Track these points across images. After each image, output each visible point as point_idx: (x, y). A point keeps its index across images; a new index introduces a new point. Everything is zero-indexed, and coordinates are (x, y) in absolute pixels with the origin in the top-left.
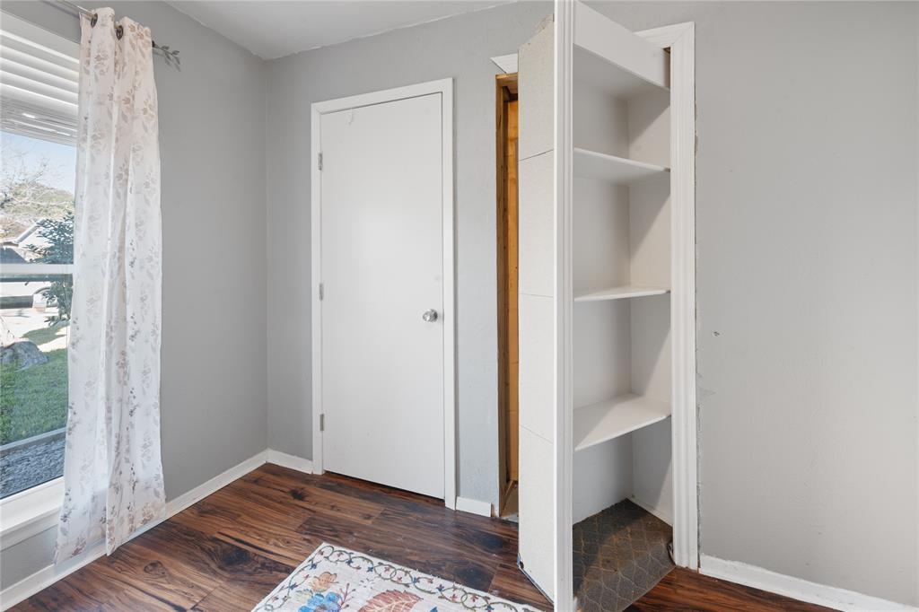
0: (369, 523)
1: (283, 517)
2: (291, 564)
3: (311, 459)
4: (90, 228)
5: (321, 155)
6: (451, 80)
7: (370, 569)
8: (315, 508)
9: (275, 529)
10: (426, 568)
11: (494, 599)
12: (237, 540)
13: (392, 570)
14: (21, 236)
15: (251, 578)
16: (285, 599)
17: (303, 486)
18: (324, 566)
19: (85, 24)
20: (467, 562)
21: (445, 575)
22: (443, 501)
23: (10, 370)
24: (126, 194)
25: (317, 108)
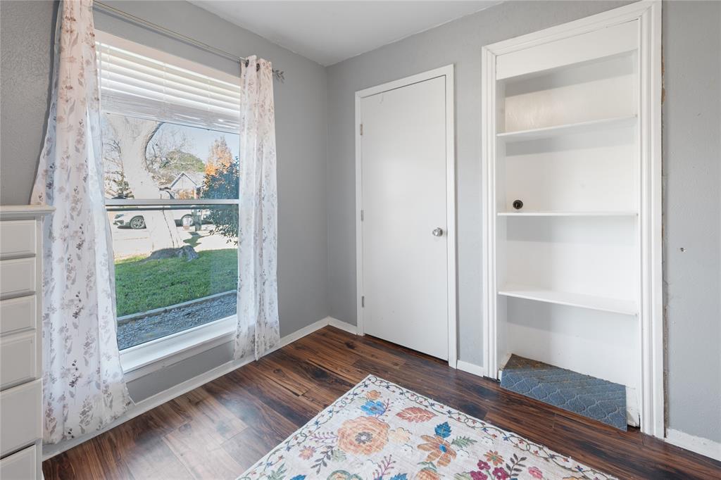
0: (397, 368)
1: (343, 357)
2: (352, 383)
3: (356, 325)
4: (247, 179)
5: (362, 125)
6: (452, 66)
7: (402, 394)
8: (362, 355)
9: (339, 363)
10: (438, 399)
11: (487, 425)
12: (319, 365)
13: (415, 397)
14: (173, 183)
15: (331, 386)
16: (352, 400)
17: (352, 341)
18: (372, 387)
19: (243, 65)
20: (467, 401)
21: (452, 405)
22: (447, 362)
23: (184, 261)
24: (262, 159)
25: (358, 95)
